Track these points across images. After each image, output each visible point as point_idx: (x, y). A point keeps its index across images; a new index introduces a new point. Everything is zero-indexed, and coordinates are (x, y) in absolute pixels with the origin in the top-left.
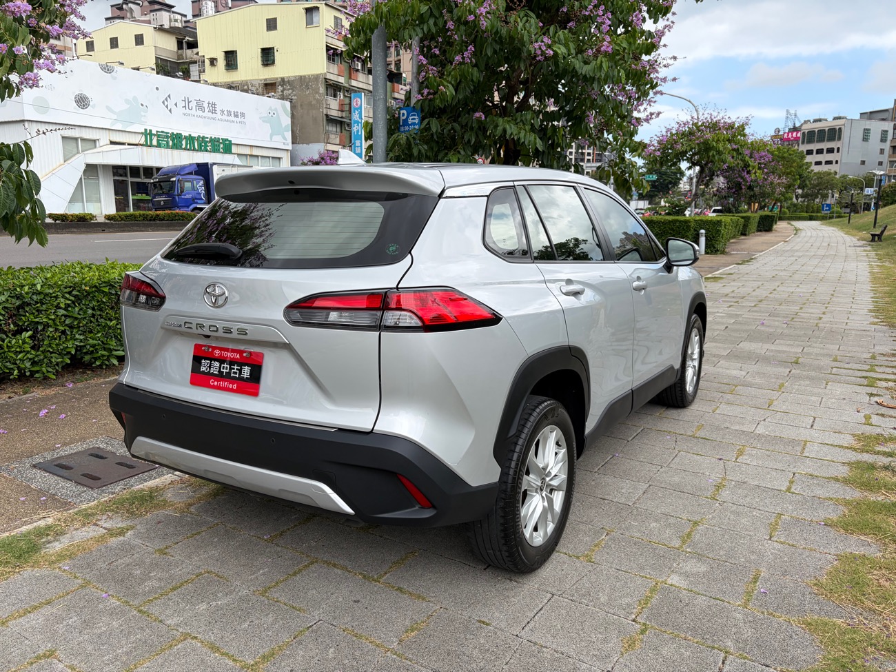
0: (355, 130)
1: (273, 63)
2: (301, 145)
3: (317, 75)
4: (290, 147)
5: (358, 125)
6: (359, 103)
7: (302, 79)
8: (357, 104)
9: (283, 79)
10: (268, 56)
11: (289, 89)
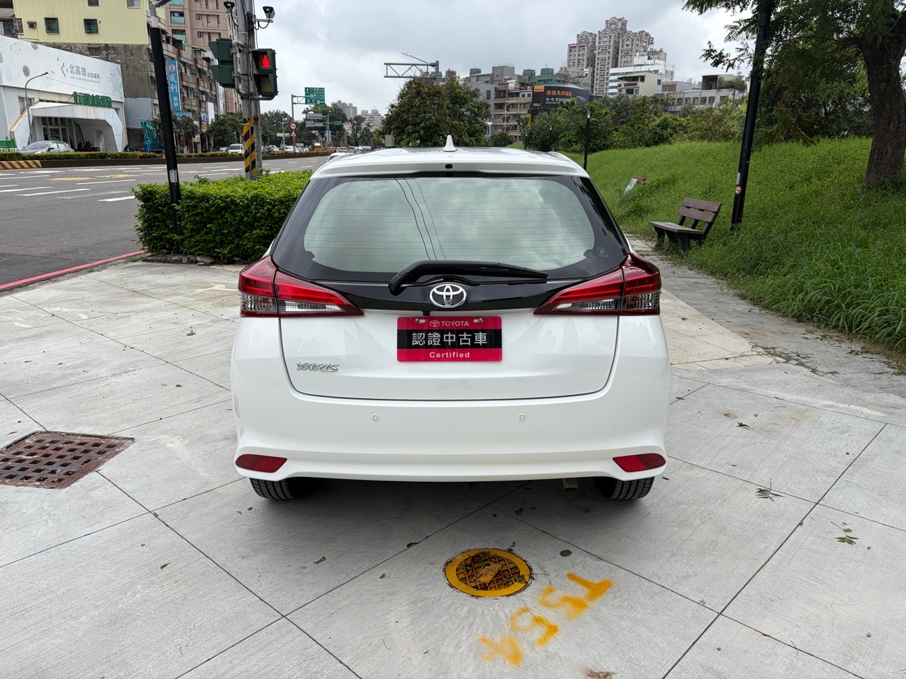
0: (172, 89)
1: (97, 32)
2: (132, 99)
3: (141, 45)
4: (123, 100)
5: (174, 85)
6: (174, 69)
7: (125, 46)
8: (172, 69)
9: (107, 45)
10: (91, 25)
11: (113, 54)
